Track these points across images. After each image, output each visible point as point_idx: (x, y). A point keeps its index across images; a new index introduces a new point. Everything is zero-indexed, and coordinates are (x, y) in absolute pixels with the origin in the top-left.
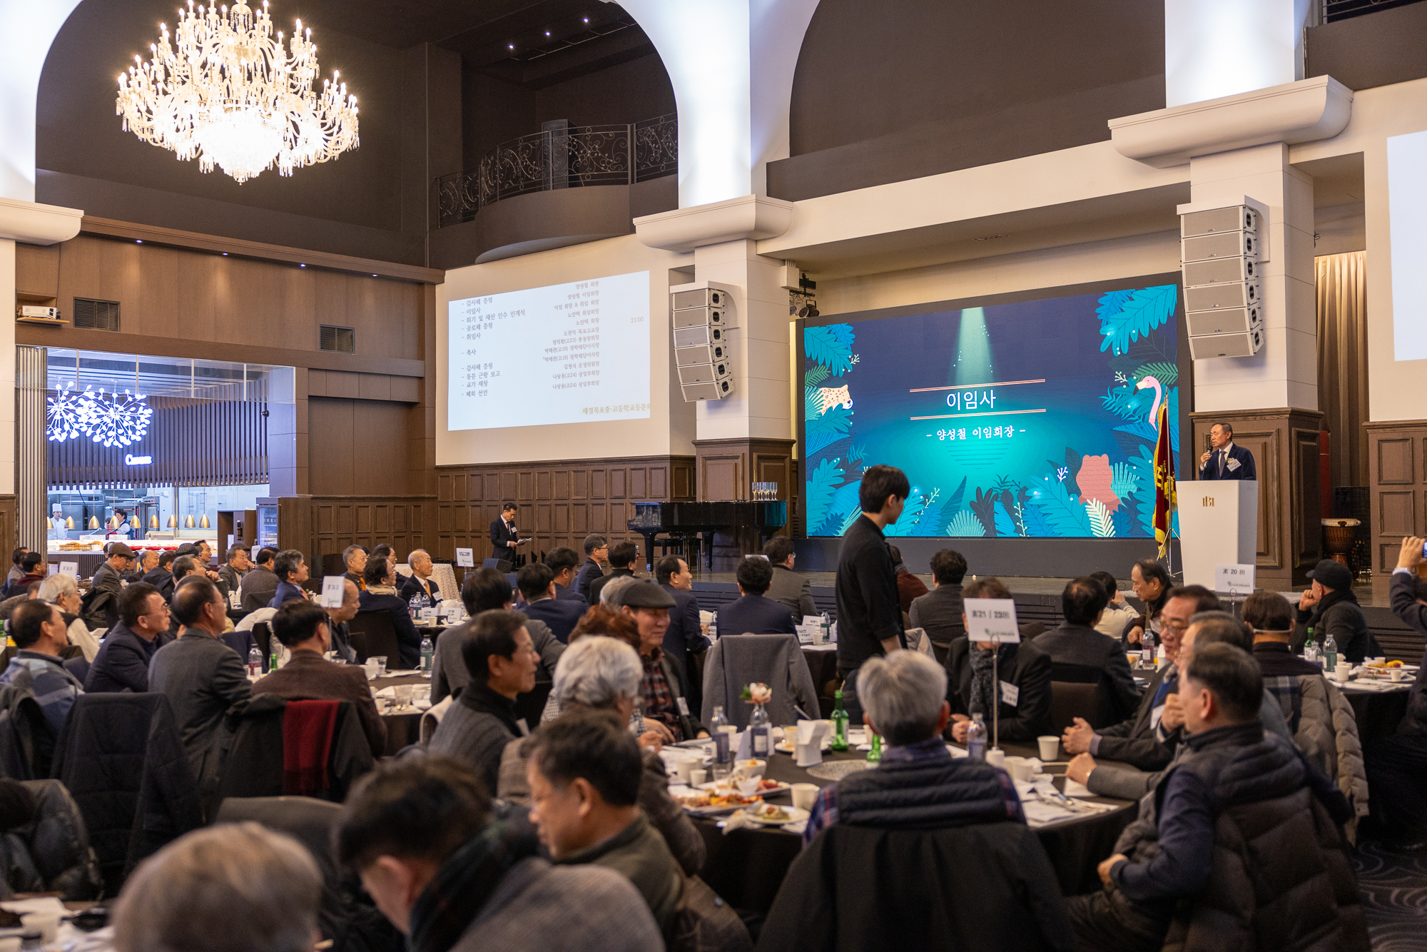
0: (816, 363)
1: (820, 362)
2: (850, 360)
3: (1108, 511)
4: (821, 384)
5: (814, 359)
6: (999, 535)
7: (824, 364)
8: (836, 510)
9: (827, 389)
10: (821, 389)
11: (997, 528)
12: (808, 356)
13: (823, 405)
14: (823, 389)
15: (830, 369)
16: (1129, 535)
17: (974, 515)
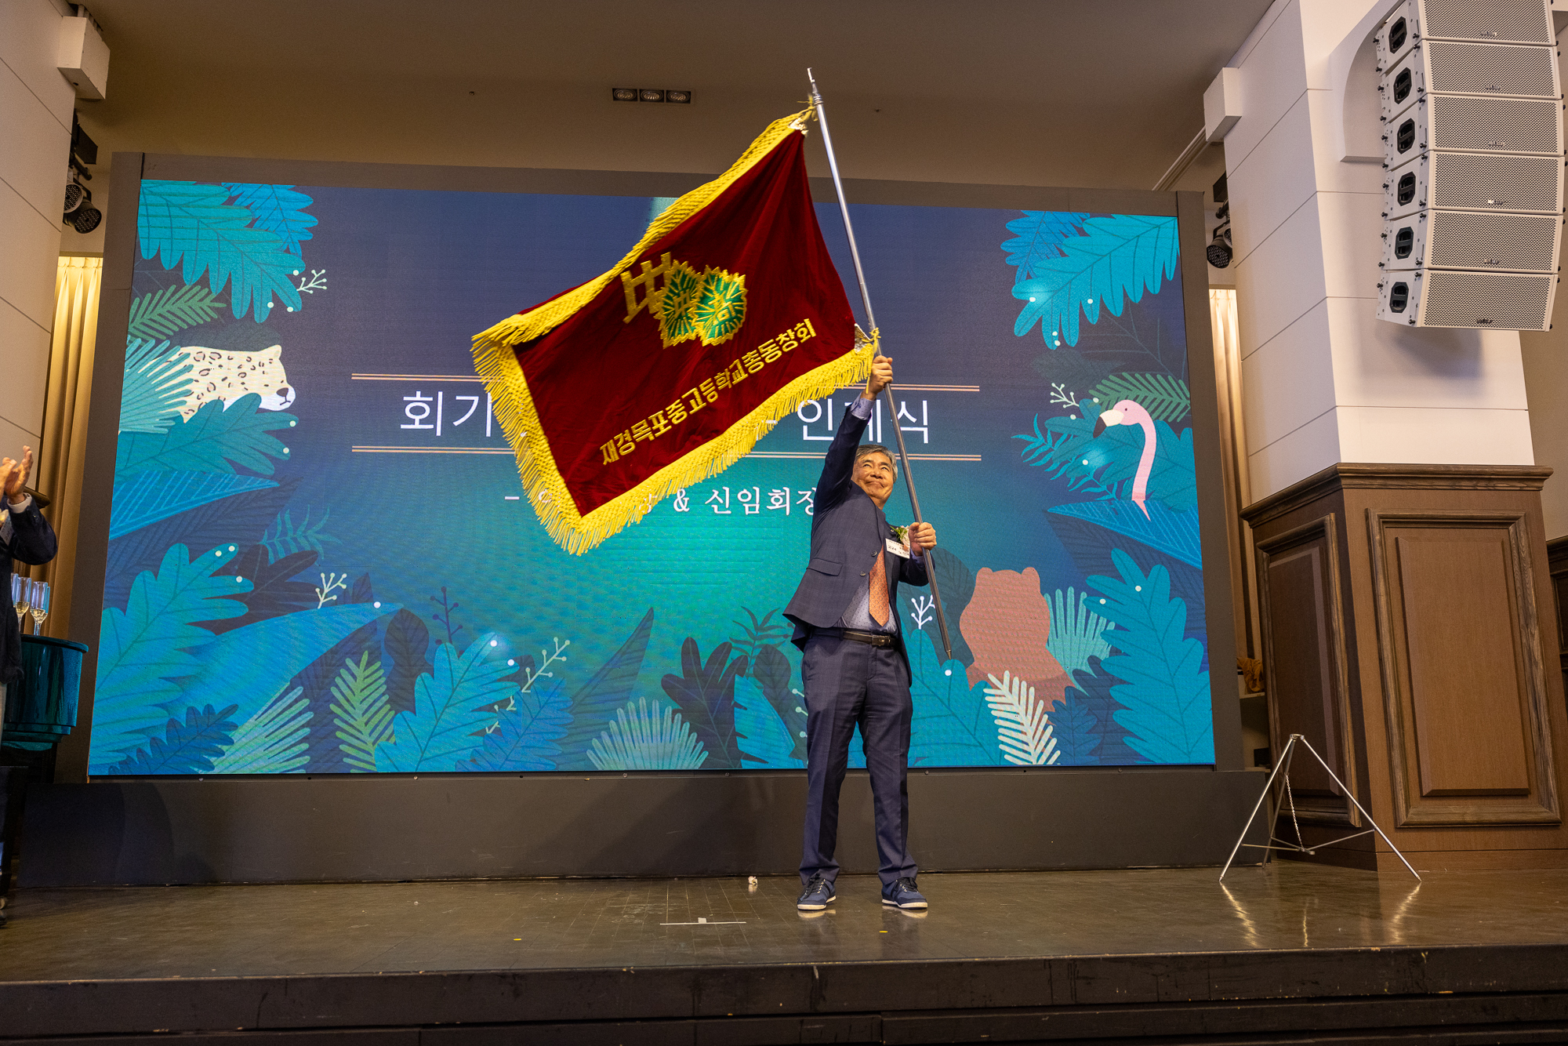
0: (175, 278)
1: (190, 276)
2: (296, 282)
3: (1041, 702)
4: (187, 336)
5: (168, 263)
6: (746, 765)
7: (204, 282)
8: (211, 697)
9: (208, 351)
10: (185, 350)
11: (743, 745)
12: (147, 254)
13: (189, 393)
14: (193, 350)
15: (225, 295)
16: (1094, 761)
17: (674, 712)
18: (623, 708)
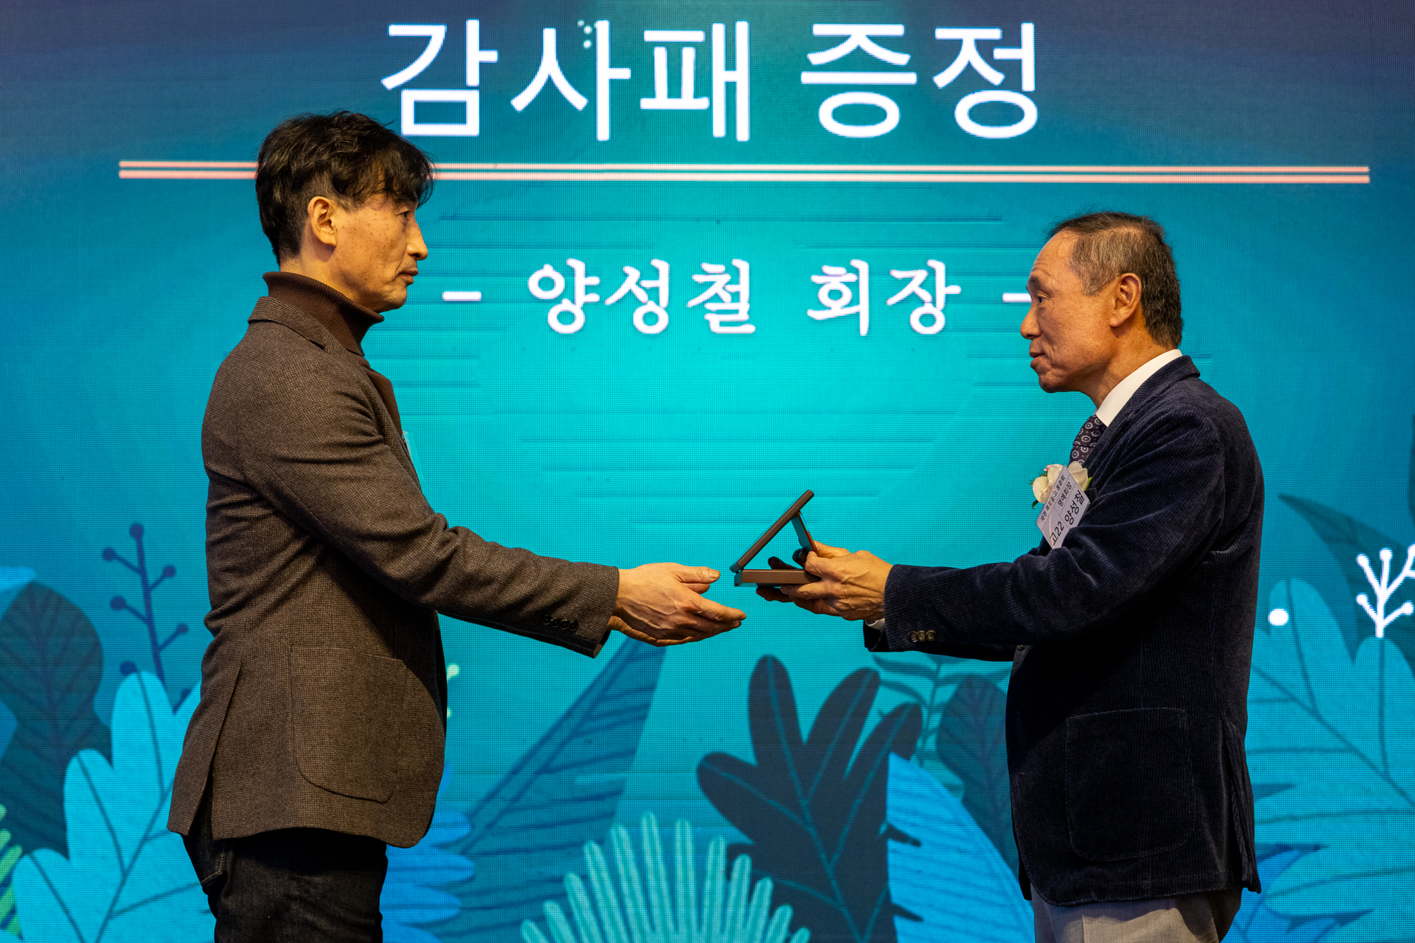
17: (733, 852)
18: (600, 842)
